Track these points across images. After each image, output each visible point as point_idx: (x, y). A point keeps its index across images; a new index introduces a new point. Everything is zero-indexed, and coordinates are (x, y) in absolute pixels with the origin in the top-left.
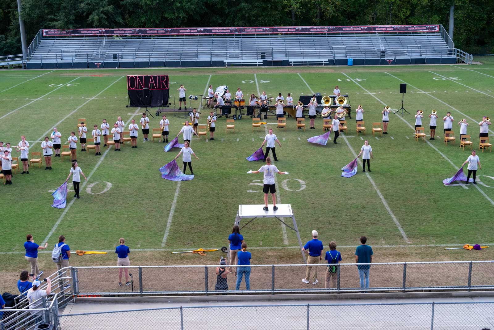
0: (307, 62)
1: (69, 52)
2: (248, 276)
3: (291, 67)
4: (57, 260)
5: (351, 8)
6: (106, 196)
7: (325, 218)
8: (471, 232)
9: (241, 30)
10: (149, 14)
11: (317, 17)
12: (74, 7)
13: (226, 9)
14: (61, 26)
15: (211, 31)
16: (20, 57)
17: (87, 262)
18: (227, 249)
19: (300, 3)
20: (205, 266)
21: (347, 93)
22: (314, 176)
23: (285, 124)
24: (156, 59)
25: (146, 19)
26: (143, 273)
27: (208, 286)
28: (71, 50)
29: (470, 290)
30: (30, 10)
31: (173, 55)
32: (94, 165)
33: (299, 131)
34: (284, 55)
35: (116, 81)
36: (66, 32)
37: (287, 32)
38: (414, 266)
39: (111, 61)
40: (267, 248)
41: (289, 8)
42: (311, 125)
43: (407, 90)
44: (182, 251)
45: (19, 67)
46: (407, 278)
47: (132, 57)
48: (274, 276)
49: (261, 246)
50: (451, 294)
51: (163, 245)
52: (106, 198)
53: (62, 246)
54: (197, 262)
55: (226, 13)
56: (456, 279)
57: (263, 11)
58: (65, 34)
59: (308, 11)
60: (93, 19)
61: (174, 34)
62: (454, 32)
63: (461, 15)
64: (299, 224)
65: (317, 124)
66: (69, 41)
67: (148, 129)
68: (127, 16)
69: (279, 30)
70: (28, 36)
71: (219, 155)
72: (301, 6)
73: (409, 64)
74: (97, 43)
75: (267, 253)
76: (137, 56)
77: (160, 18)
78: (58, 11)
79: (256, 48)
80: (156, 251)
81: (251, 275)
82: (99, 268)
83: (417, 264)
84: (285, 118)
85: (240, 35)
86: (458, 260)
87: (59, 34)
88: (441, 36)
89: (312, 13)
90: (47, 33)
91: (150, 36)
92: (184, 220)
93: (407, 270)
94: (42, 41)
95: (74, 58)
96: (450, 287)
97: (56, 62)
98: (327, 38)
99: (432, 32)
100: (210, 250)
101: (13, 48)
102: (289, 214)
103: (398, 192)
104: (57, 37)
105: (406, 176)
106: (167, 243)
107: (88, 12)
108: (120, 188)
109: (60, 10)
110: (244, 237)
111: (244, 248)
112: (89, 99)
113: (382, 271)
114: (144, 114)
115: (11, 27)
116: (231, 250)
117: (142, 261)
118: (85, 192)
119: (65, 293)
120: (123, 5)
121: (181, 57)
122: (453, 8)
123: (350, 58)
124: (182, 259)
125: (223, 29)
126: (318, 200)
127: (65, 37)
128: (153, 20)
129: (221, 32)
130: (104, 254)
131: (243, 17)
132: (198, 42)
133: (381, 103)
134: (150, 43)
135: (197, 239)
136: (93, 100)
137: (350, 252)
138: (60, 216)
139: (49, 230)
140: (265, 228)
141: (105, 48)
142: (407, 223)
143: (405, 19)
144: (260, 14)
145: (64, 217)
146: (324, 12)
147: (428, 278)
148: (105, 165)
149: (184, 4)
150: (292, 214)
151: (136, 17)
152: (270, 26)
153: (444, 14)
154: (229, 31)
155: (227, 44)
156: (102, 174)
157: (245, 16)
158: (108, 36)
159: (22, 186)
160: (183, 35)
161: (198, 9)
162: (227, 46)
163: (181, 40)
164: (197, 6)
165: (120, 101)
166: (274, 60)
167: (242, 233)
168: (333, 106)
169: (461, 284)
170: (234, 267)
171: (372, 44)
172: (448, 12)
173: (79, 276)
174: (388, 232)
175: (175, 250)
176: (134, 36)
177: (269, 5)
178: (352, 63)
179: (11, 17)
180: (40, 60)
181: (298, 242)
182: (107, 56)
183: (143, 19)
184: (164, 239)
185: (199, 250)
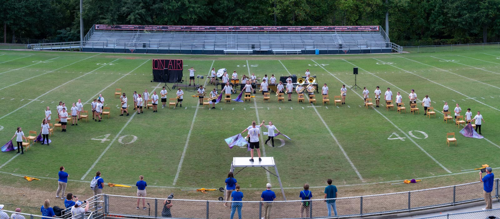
0: (285, 52)
1: (112, 41)
2: (241, 209)
3: (274, 55)
4: (94, 189)
5: (317, 13)
6: (133, 146)
7: (300, 166)
8: (408, 171)
9: (237, 28)
10: (170, 15)
11: (292, 19)
12: (118, 10)
13: (226, 13)
14: (108, 23)
15: (215, 28)
16: (79, 43)
17: (115, 192)
18: (223, 189)
19: (280, 10)
20: (207, 201)
21: (315, 75)
22: (292, 136)
23: (269, 97)
24: (174, 48)
25: (168, 19)
26: (158, 204)
27: (208, 216)
28: (114, 39)
29: (410, 211)
30: (88, 11)
31: (187, 45)
32: (125, 123)
33: (279, 103)
34: (269, 47)
35: (144, 63)
36: (112, 27)
37: (271, 30)
38: (368, 198)
39: (142, 48)
40: (255, 189)
41: (272, 13)
42: (289, 98)
43: (358, 72)
44: (188, 189)
45: (77, 50)
46: (363, 208)
47: (157, 46)
48: (261, 209)
49: (250, 188)
50: (396, 215)
51: (174, 184)
52: (132, 147)
53: (98, 179)
54: (200, 198)
55: (226, 16)
56: (400, 205)
57: (253, 15)
58: (110, 28)
59: (286, 16)
60: (130, 18)
61: (188, 30)
62: (389, 31)
63: (393, 19)
64: (280, 171)
65: (293, 97)
66: (113, 34)
67: (166, 99)
68: (154, 17)
69: (265, 29)
70: (85, 29)
71: (219, 120)
72: (281, 12)
73: (359, 53)
74: (132, 35)
75: (255, 192)
76: (160, 45)
77: (178, 19)
78: (107, 12)
79: (248, 41)
80: (169, 188)
81: (242, 209)
82: (125, 197)
83: (370, 197)
84: (269, 93)
85: (236, 32)
86: (400, 191)
87: (106, 28)
88: (380, 34)
89: (289, 16)
90: (98, 27)
91: (170, 31)
92: (191, 166)
93: (363, 201)
94: (94, 32)
95: (115, 45)
96: (395, 211)
97: (103, 48)
98: (300, 34)
99: (375, 31)
100: (211, 190)
101: (74, 37)
102: (272, 164)
103: (355, 145)
104: (105, 30)
105: (360, 134)
106: (177, 183)
107: (128, 13)
108: (142, 141)
109: (108, 12)
110: (237, 181)
111: (238, 189)
112: (124, 75)
113: (344, 203)
114: (164, 87)
115: (74, 23)
116: (227, 190)
117: (157, 194)
118: (118, 142)
119: (98, 212)
120: (152, 9)
121: (192, 47)
122: (387, 15)
123: (317, 49)
124: (188, 195)
125: (224, 28)
126: (294, 153)
127: (110, 30)
128: (173, 20)
129: (223, 30)
130: (129, 187)
131: (239, 19)
132: (205, 36)
133: (340, 82)
134: (170, 36)
135: (201, 181)
136: (127, 76)
137: (320, 191)
138: (98, 157)
139: (90, 166)
140: (253, 175)
141: (138, 39)
142: (362, 168)
143: (355, 21)
144: (251, 17)
145: (101, 158)
146: (297, 16)
147: (379, 206)
148: (133, 123)
149: (195, 9)
150: (274, 164)
151: (161, 18)
152: (258, 25)
153: (382, 18)
154: (228, 29)
155: (226, 38)
156: (130, 130)
157: (240, 18)
158: (140, 31)
159: (73, 134)
160: (194, 31)
161: (206, 13)
162: (226, 40)
163: (193, 35)
164: (205, 10)
165: (146, 77)
166: (261, 50)
167: (235, 177)
168: (305, 84)
169: (404, 208)
170: (229, 202)
171: (333, 39)
172: (384, 17)
173: (109, 201)
174: (348, 176)
175: (183, 188)
176: (159, 31)
177: (258, 11)
178: (319, 53)
179: (75, 16)
180: (92, 46)
181: (279, 184)
182: (138, 45)
183: (166, 19)
184: (175, 180)
185: (202, 189)
